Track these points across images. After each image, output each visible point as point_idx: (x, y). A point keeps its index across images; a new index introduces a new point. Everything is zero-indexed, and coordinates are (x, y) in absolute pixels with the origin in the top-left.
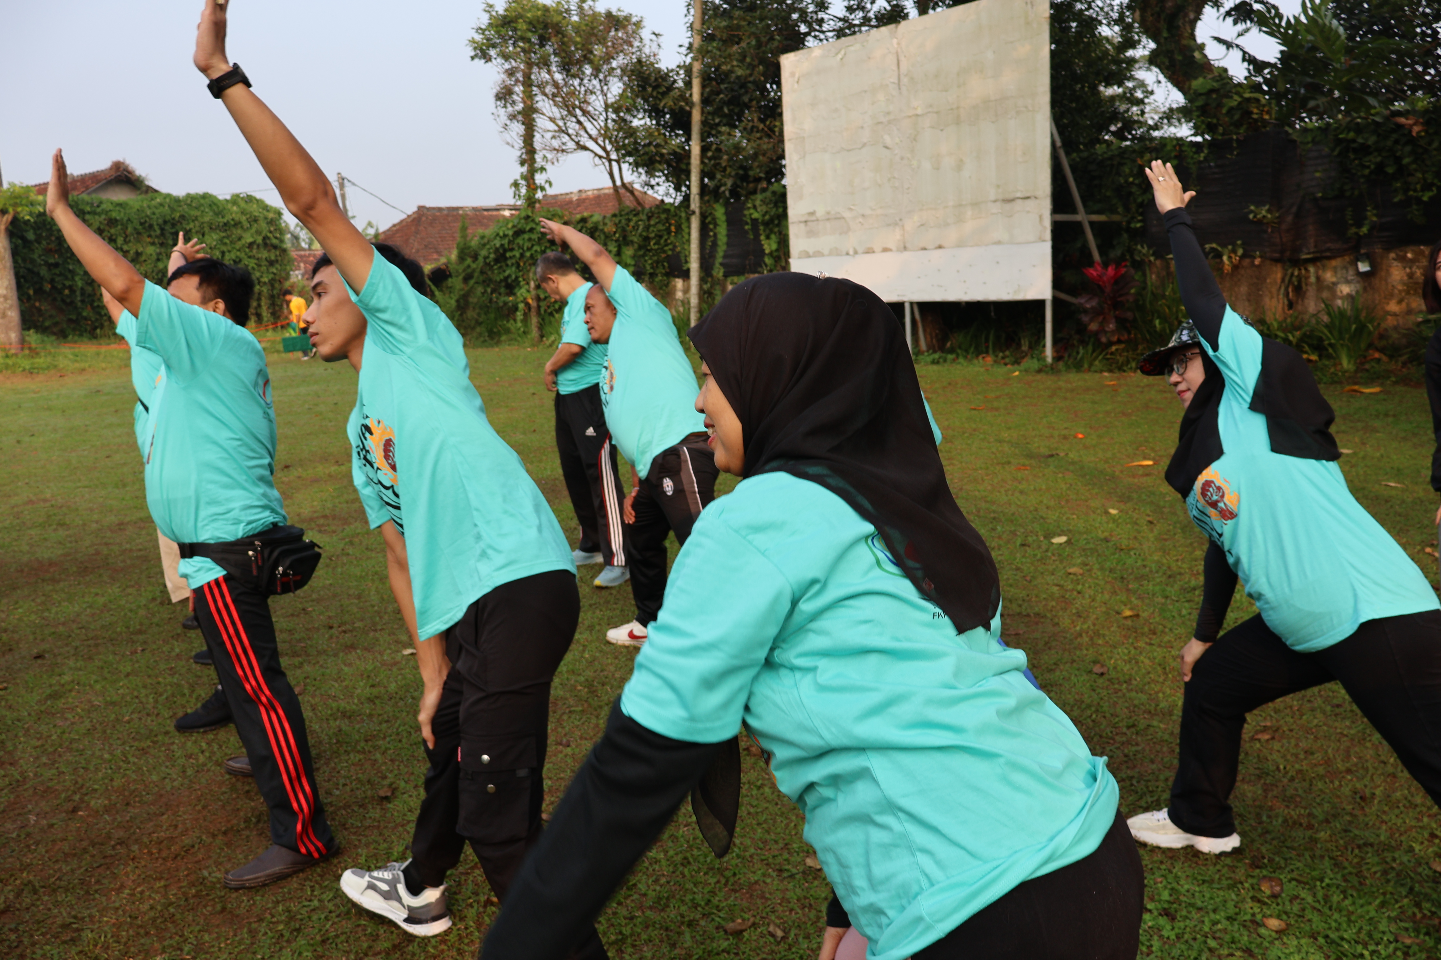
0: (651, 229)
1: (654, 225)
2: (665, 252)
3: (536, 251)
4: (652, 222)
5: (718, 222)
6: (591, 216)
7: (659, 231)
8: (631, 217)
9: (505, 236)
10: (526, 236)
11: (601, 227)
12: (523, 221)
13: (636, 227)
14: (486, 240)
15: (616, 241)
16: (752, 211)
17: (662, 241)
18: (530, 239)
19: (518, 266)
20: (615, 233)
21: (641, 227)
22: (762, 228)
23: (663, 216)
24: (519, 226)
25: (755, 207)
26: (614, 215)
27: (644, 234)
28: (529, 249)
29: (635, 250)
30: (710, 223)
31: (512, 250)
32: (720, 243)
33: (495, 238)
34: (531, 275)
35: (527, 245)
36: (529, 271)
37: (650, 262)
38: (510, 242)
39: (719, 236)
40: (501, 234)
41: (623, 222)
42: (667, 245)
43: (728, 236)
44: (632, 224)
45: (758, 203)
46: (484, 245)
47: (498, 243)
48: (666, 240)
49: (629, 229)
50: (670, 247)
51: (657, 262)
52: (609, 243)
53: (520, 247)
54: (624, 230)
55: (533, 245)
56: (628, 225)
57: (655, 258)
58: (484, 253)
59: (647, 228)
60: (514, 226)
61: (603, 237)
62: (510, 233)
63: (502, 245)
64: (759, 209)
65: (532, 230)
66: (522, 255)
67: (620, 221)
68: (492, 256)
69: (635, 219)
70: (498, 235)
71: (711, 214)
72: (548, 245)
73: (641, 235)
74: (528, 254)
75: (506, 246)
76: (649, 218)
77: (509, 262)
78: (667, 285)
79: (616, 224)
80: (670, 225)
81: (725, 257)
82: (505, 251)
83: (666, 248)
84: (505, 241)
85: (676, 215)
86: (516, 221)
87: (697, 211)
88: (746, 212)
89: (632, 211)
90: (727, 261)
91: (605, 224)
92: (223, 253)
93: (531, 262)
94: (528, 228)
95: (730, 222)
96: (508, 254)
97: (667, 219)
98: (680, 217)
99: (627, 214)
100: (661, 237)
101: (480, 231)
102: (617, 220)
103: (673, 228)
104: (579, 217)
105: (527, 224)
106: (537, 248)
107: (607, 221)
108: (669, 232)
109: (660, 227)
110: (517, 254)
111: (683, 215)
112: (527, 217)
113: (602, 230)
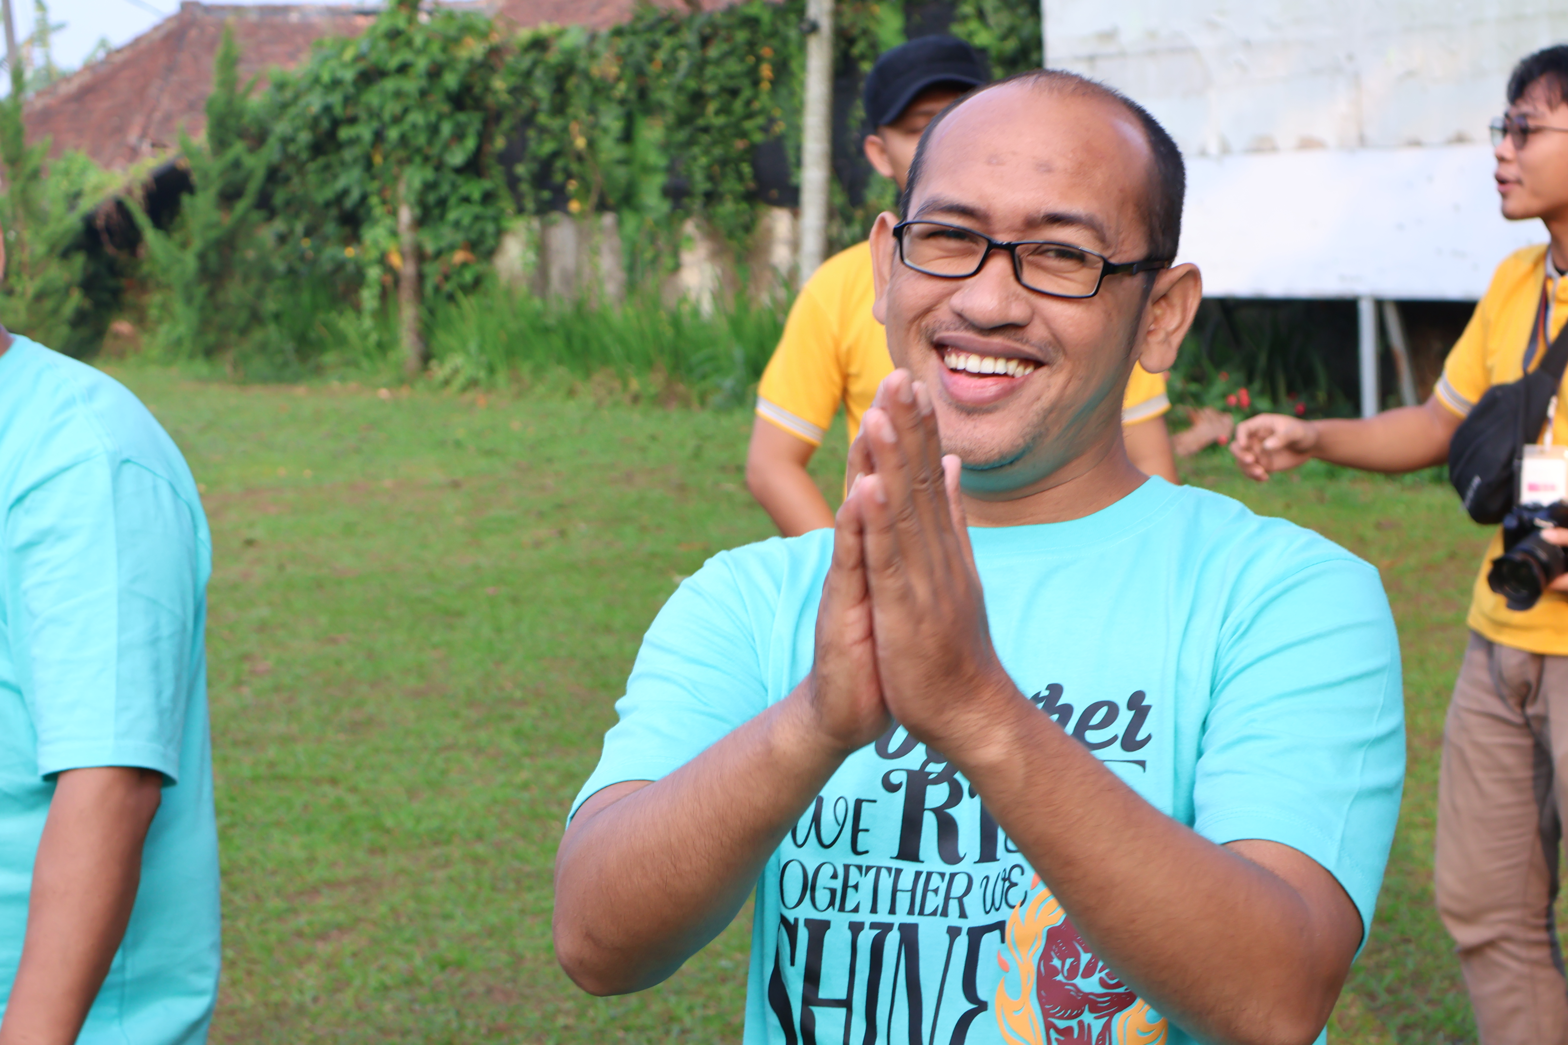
0: (710, 71)
1: (719, 61)
2: (744, 135)
3: (414, 126)
4: (713, 52)
6: (561, 34)
7: (731, 77)
8: (658, 36)
9: (336, 83)
10: (389, 85)
11: (582, 63)
12: (383, 44)
13: (669, 67)
14: (288, 94)
15: (622, 102)
16: (973, 25)
17: (738, 105)
18: (398, 94)
19: (369, 165)
20: (619, 79)
21: (684, 66)
23: (742, 36)
24: (373, 57)
25: (981, 15)
26: (618, 32)
27: (692, 84)
28: (397, 120)
29: (670, 129)
30: (863, 57)
31: (352, 121)
33: (310, 89)
34: (402, 190)
35: (392, 108)
36: (396, 178)
37: (703, 161)
38: (347, 100)
40: (326, 77)
41: (640, 49)
42: (750, 116)
44: (661, 56)
46: (284, 106)
47: (314, 103)
48: (748, 103)
49: (653, 69)
50: (760, 120)
51: (724, 162)
52: (603, 107)
53: (374, 114)
54: (640, 72)
55: (406, 111)
56: (650, 59)
57: (718, 151)
58: (281, 128)
59: (699, 67)
60: (359, 58)
61: (586, 89)
62: (349, 75)
63: (327, 109)
64: (992, 21)
65: (403, 69)
66: (379, 137)
67: (630, 50)
68: (305, 137)
69: (668, 43)
70: (317, 80)
71: (865, 32)
72: (445, 108)
73: (680, 89)
74: (393, 134)
75: (338, 111)
76: (705, 41)
77: (348, 154)
78: (748, 228)
79: (621, 58)
80: (759, 60)
82: (336, 123)
83: (748, 125)
84: (336, 99)
85: (775, 33)
86: (363, 44)
87: (826, 24)
88: (958, 29)
89: (662, 20)
91: (593, 56)
93: (402, 153)
94: (394, 62)
96: (344, 133)
97: (751, 45)
98: (786, 39)
99: (651, 28)
100: (734, 93)
101: (275, 70)
102: (622, 44)
103: (766, 71)
104: (524, 34)
105: (393, 51)
106: (417, 117)
107: (599, 47)
108: (756, 83)
109: (733, 66)
110: (365, 131)
111: (793, 33)
112: (394, 35)
113: (583, 73)
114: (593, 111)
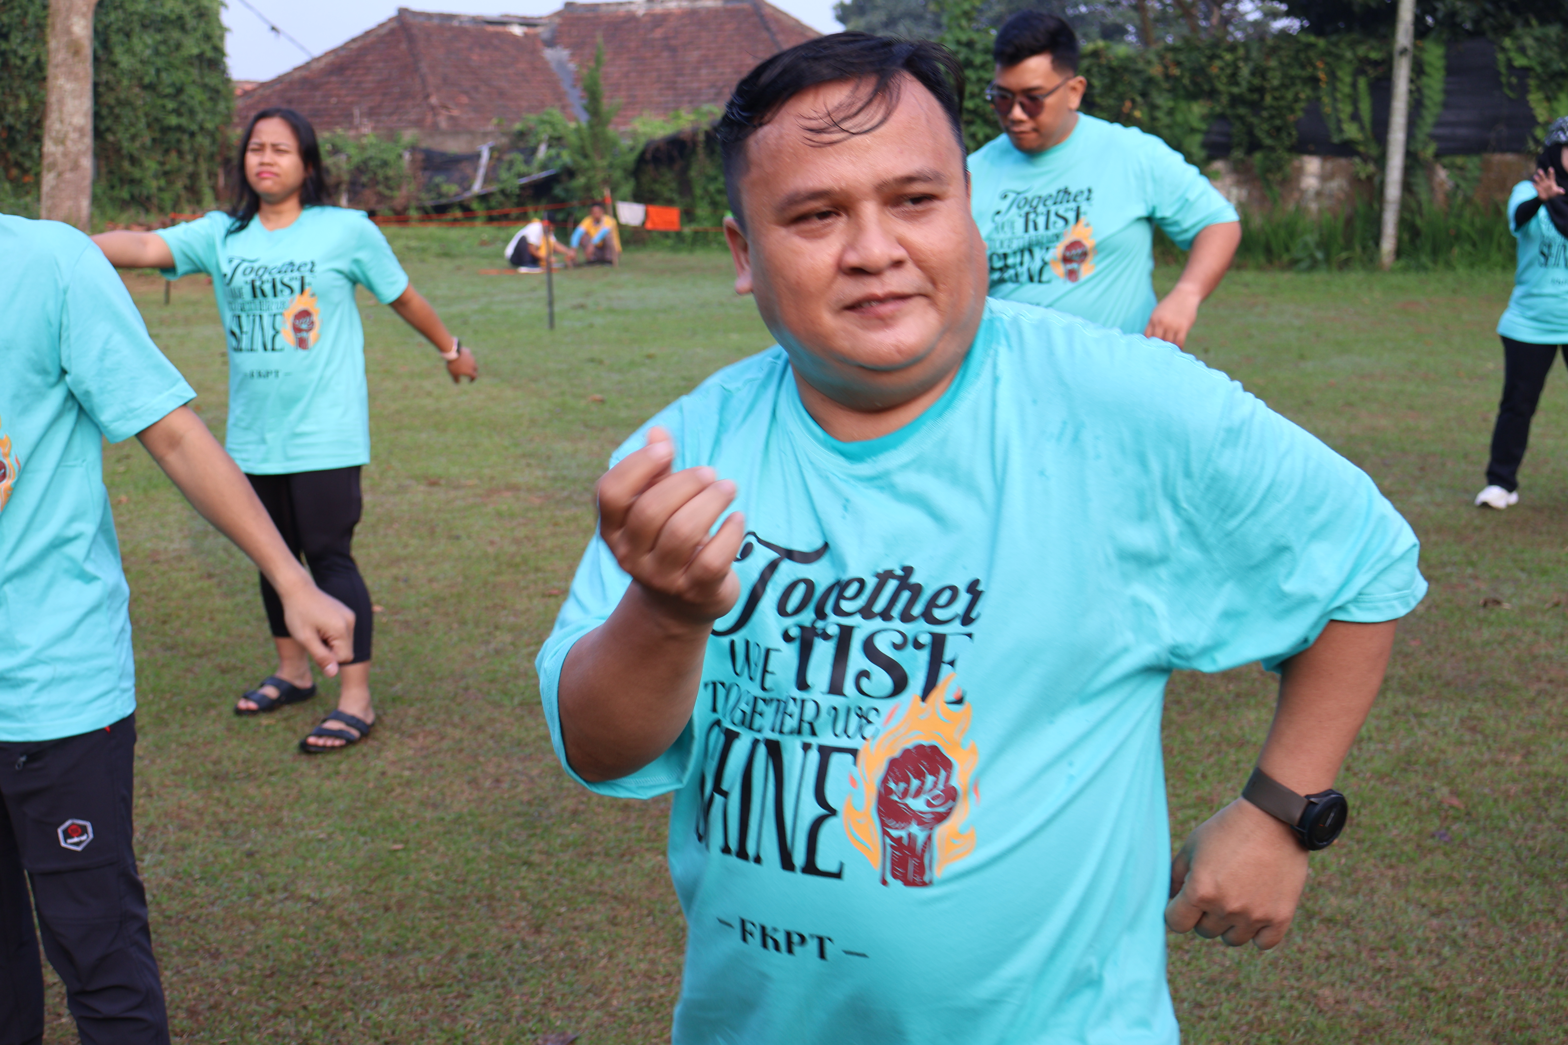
0: (1270, 74)
5: (1427, 69)
8: (1218, 52)
15: (1174, 90)
16: (1513, 54)
17: (1290, 95)
21: (1245, 71)
22: (1532, 82)
25: (1522, 50)
26: (1175, 49)
27: (1257, 81)
32: (1427, 102)
37: (1265, 126)
39: (1426, 92)
41: (1200, 59)
42: (1297, 101)
43: (1447, 92)
44: (1219, 64)
45: (1529, 41)
48: (1297, 94)
49: (1213, 71)
51: (1279, 128)
56: (1209, 66)
57: (1276, 121)
59: (1260, 72)
61: (1138, 83)
64: (1531, 53)
67: (1190, 59)
71: (1425, 56)
76: (1266, 56)
80: (1315, 69)
81: (1438, 124)
83: (1296, 106)
85: (1330, 53)
88: (1501, 57)
89: (1219, 43)
90: (1441, 131)
92: (158, 71)
95: (1451, 70)
97: (1308, 60)
98: (1339, 57)
102: (1177, 56)
103: (1321, 75)
108: (1310, 81)
109: (1295, 71)
111: (1349, 54)
113: (1138, 72)
114: (1144, 95)
